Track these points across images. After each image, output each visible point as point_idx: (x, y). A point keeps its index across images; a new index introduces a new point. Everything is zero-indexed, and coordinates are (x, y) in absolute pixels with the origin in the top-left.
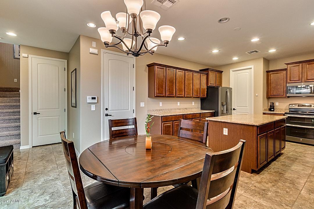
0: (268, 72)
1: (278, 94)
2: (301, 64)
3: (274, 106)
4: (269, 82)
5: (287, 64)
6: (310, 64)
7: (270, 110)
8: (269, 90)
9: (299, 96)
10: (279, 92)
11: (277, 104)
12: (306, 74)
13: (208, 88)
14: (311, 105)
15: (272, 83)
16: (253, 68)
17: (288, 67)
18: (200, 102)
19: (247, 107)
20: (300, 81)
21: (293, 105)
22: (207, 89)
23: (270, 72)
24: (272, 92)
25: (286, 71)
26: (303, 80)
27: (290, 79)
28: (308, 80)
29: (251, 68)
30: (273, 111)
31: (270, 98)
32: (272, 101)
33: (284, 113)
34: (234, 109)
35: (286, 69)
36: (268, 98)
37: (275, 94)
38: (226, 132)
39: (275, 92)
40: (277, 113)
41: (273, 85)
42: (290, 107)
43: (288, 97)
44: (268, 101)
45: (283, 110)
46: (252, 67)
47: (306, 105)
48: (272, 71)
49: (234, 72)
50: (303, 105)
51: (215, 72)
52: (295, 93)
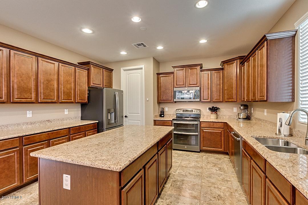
0: (158, 74)
1: (167, 98)
2: (185, 68)
3: (164, 112)
4: (159, 85)
5: (174, 67)
6: (192, 69)
7: (161, 116)
8: (159, 94)
9: (184, 101)
10: (168, 97)
11: (166, 109)
12: (188, 79)
13: (91, 89)
14: (192, 110)
15: (162, 87)
16: (143, 68)
17: (174, 70)
18: (80, 109)
19: (139, 113)
20: (184, 85)
21: (180, 111)
22: (89, 90)
23: (160, 75)
24: (161, 97)
25: (173, 75)
26: (186, 85)
27: (176, 83)
28: (190, 85)
29: (142, 69)
30: (163, 117)
31: (161, 103)
32: (162, 106)
33: (172, 120)
34: (126, 117)
35: (173, 73)
36: (159, 103)
37: (164, 98)
38: (67, 182)
39: (164, 96)
40: (166, 120)
41: (163, 89)
42: (177, 113)
43: (175, 102)
44: (159, 106)
45: (171, 115)
46: (143, 66)
47: (188, 110)
48: (162, 74)
49: (125, 72)
50: (187, 110)
51: (102, 69)
52: (180, 99)
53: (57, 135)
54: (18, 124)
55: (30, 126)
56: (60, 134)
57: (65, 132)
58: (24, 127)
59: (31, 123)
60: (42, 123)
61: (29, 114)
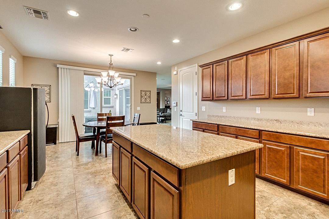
53: (244, 133)
54: (248, 119)
55: (257, 122)
56: (247, 134)
57: (254, 134)
58: (252, 122)
59: (258, 120)
60: (269, 121)
61: (258, 111)
